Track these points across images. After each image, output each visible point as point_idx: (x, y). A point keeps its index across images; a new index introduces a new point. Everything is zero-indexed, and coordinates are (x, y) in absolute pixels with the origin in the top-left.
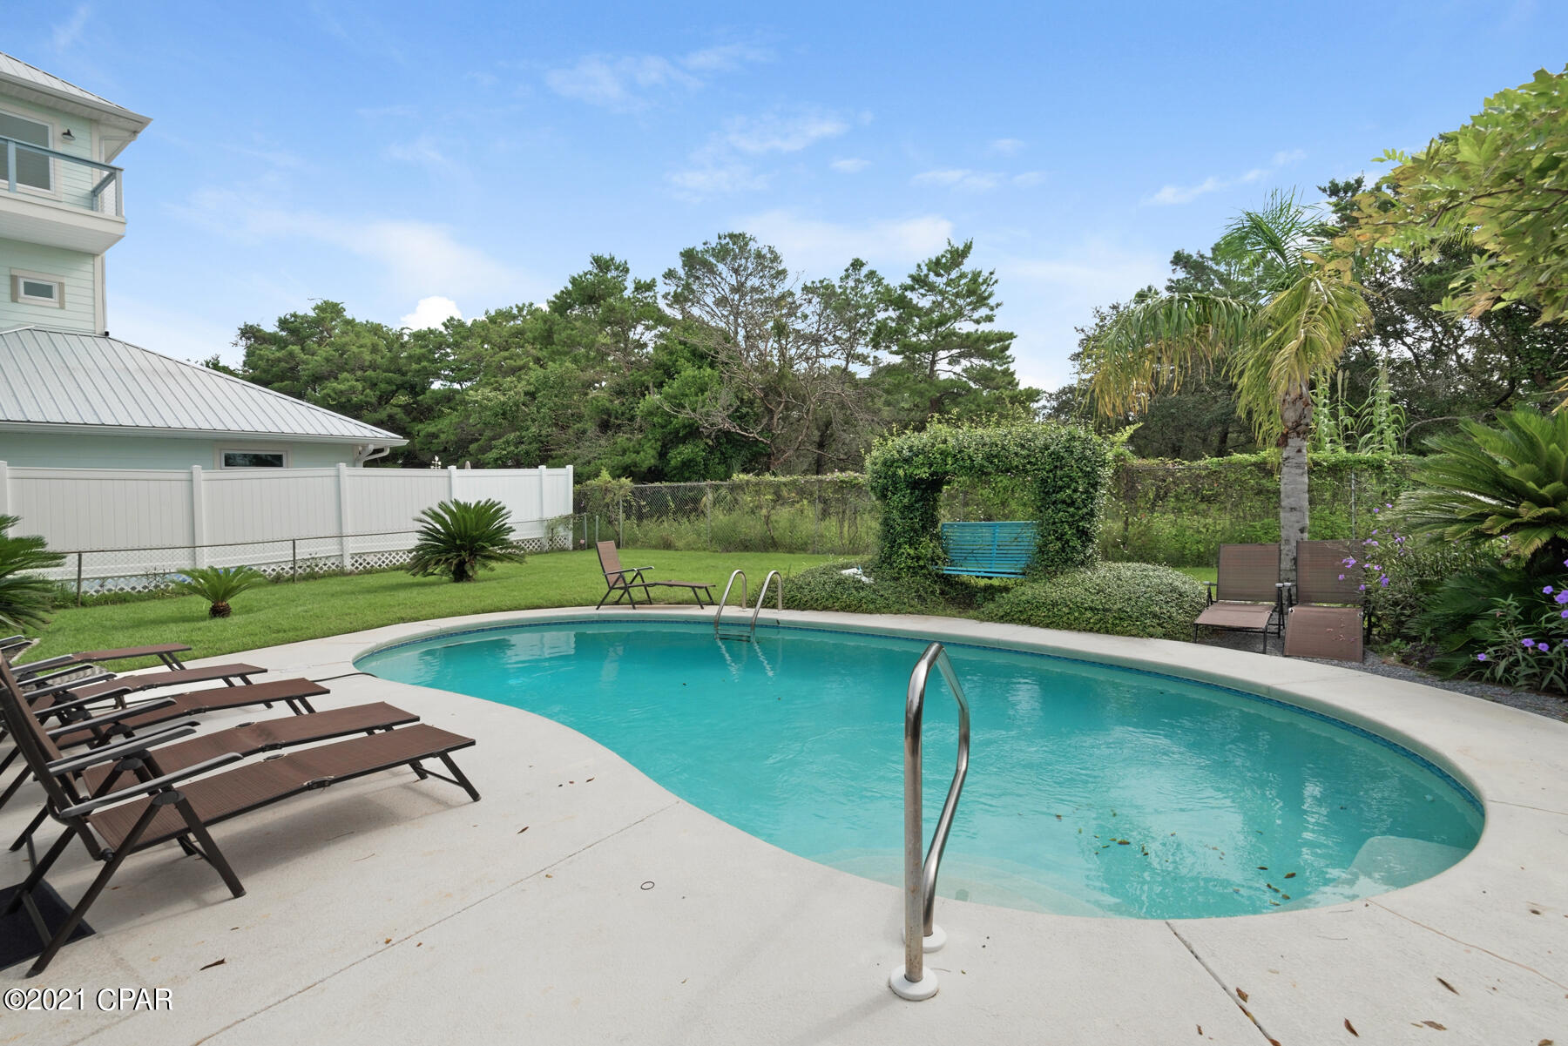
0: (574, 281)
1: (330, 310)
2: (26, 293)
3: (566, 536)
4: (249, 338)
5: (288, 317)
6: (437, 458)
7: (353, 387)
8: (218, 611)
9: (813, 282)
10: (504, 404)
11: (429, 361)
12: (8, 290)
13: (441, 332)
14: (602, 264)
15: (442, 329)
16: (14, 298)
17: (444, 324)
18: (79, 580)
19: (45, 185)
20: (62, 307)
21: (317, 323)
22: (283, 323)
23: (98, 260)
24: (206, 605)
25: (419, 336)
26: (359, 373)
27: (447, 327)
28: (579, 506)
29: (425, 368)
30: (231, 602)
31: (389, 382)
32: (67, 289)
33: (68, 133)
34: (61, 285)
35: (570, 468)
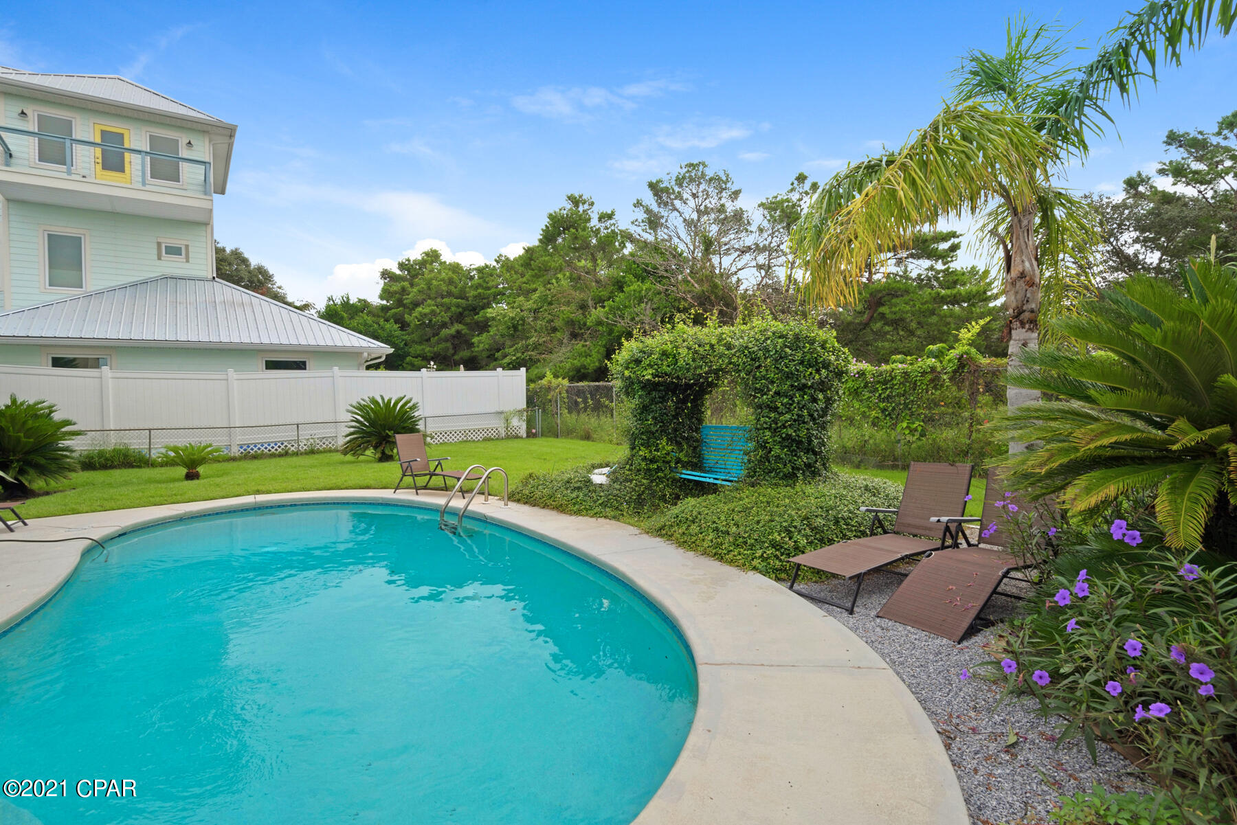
0: (551, 216)
1: (433, 256)
2: (166, 253)
3: (520, 425)
4: (385, 279)
5: (404, 261)
6: (432, 363)
7: (433, 311)
8: (192, 476)
9: (767, 199)
10: (513, 319)
11: (483, 288)
12: (155, 252)
13: (494, 267)
14: (576, 201)
15: (494, 264)
16: (159, 258)
17: (496, 260)
18: (150, 449)
19: (176, 179)
20: (188, 261)
21: (423, 263)
22: (402, 266)
23: (209, 227)
24: (183, 471)
25: (480, 270)
26: (439, 300)
27: (497, 262)
28: (530, 401)
29: (480, 294)
30: (201, 470)
31: (458, 306)
32: (191, 249)
33: (189, 143)
34: (187, 246)
35: (523, 370)
